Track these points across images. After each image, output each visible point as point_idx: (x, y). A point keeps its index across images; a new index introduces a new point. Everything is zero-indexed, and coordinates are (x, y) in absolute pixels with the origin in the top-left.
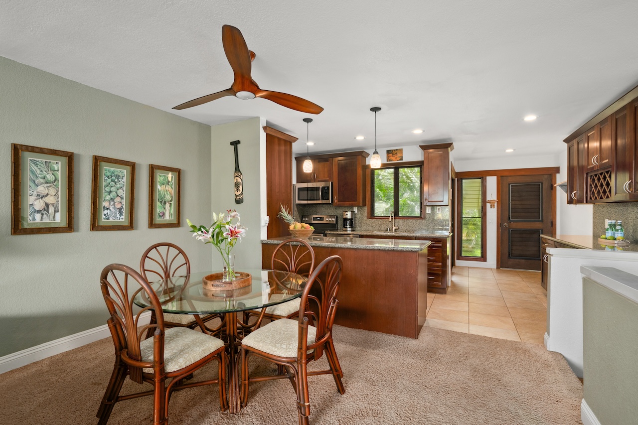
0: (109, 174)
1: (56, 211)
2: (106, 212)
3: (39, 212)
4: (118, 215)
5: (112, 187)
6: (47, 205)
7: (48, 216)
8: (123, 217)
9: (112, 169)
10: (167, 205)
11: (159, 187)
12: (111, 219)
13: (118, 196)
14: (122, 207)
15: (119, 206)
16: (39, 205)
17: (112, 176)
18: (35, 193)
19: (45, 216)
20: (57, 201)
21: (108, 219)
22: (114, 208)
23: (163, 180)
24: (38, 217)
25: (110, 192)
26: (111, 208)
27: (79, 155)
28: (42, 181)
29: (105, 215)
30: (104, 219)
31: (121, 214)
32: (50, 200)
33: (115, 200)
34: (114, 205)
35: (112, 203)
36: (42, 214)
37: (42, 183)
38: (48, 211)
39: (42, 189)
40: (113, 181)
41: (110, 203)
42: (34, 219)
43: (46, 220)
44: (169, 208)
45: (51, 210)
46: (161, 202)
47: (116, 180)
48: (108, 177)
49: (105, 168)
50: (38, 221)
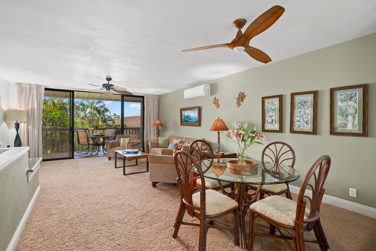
0: (299, 101)
1: (275, 123)
2: (298, 123)
3: (270, 123)
4: (306, 125)
5: (301, 108)
6: (272, 120)
7: (273, 125)
8: (309, 126)
9: (302, 98)
10: (350, 118)
11: (339, 104)
12: (301, 127)
13: (305, 113)
14: (308, 120)
15: (306, 120)
16: (270, 120)
17: (301, 102)
18: (269, 116)
19: (272, 125)
20: (276, 118)
21: (299, 127)
22: (303, 121)
23: (345, 97)
24: (269, 125)
25: (301, 112)
26: (301, 121)
27: (285, 95)
28: (271, 110)
29: (297, 125)
30: (297, 127)
31: (307, 125)
32: (273, 118)
33: (303, 116)
34: (303, 119)
35: (302, 118)
36: (271, 124)
37: (271, 111)
38: (273, 123)
39: (271, 114)
40: (302, 105)
41: (300, 118)
42: (268, 126)
43: (272, 127)
44: (352, 120)
45: (274, 122)
46: (342, 116)
47: (304, 104)
48: (299, 103)
49: (298, 99)
50: (269, 127)
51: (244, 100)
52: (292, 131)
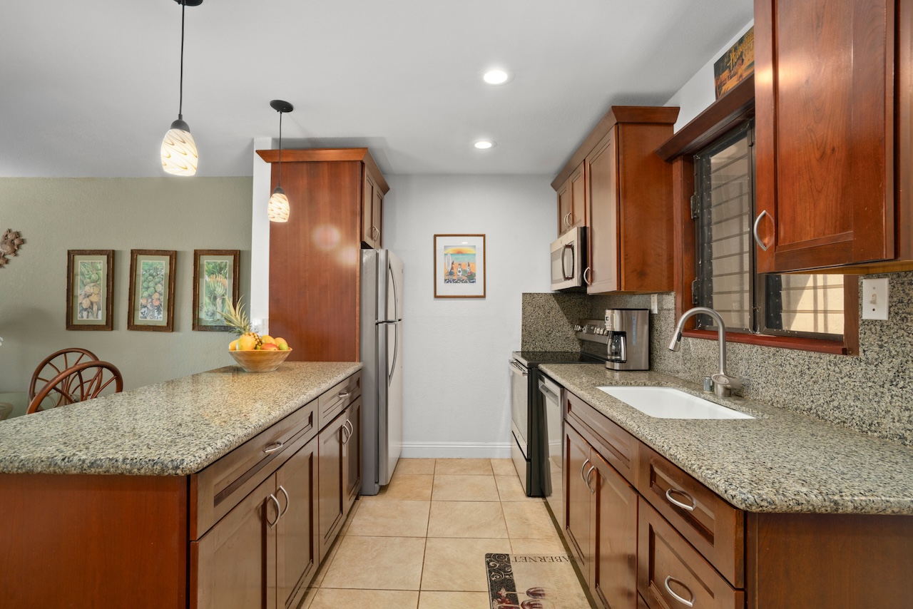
0: (147, 268)
1: (99, 309)
2: (143, 310)
3: (86, 310)
4: (156, 314)
5: (150, 282)
6: (92, 303)
7: (93, 314)
8: (161, 316)
9: (151, 262)
10: (219, 301)
11: (206, 278)
12: (148, 319)
13: (156, 291)
14: (161, 304)
15: (157, 303)
16: (86, 303)
17: (150, 270)
18: (83, 293)
19: (90, 314)
20: (100, 300)
21: (146, 318)
22: (152, 305)
23: (213, 268)
24: (85, 314)
25: (148, 288)
26: (149, 306)
27: (121, 251)
28: (88, 280)
29: (142, 313)
30: (141, 317)
31: (159, 313)
32: (94, 298)
33: (153, 297)
34: (152, 302)
35: (150, 300)
36: (88, 312)
37: (89, 283)
38: (92, 309)
39: (88, 289)
40: (151, 275)
41: (147, 300)
42: (82, 317)
43: (91, 318)
44: (221, 305)
45: (95, 308)
46: (210, 298)
47: (155, 274)
48: (146, 271)
49: (143, 262)
50: (85, 318)
51: (19, 252)
52: (132, 326)
